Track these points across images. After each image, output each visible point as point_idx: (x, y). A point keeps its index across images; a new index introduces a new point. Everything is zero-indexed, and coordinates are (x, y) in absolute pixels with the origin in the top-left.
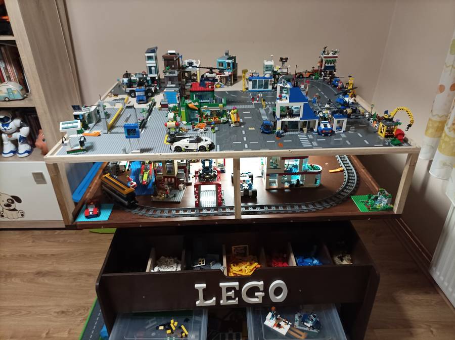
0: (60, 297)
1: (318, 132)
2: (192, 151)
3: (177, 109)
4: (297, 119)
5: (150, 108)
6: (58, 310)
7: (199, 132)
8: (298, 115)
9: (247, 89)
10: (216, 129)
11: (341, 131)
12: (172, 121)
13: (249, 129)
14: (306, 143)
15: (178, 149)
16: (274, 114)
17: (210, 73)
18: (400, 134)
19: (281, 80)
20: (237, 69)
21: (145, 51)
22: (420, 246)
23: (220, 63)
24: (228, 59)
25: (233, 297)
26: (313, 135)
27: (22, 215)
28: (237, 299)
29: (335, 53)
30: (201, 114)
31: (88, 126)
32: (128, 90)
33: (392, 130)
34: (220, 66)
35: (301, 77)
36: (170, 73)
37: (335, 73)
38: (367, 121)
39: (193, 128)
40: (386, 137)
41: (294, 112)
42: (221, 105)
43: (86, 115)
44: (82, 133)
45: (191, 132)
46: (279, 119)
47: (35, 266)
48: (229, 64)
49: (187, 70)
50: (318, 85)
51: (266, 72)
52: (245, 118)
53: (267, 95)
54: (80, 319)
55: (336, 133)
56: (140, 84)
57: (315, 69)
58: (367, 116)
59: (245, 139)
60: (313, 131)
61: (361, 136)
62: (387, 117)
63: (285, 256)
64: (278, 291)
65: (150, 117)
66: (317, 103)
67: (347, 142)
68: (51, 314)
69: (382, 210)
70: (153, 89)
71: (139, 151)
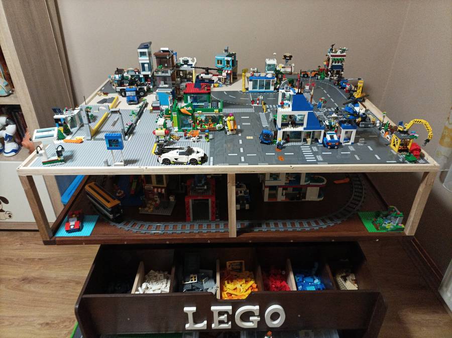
0: (45, 307)
1: (323, 143)
2: (182, 163)
3: (170, 112)
4: (300, 129)
5: (140, 110)
6: (42, 322)
7: (191, 140)
8: (302, 125)
9: (247, 89)
10: (211, 136)
11: (348, 142)
12: (162, 129)
13: (247, 137)
14: (309, 157)
15: (166, 162)
16: (275, 121)
17: (206, 74)
18: (415, 150)
19: (283, 85)
20: (237, 67)
21: (138, 47)
22: (429, 261)
23: (218, 61)
24: (227, 56)
25: (226, 321)
26: (318, 148)
27: (10, 216)
28: (230, 323)
29: (343, 51)
30: (195, 119)
31: (70, 132)
32: (119, 89)
33: (407, 144)
34: (218, 63)
35: (306, 76)
36: (163, 72)
37: (342, 73)
38: (378, 131)
39: (185, 135)
40: (400, 151)
41: (297, 120)
42: (216, 111)
43: (69, 119)
44: (63, 139)
45: (182, 140)
46: (280, 129)
47: (21, 271)
48: (228, 62)
49: (182, 68)
50: (324, 86)
51: (268, 72)
52: (243, 124)
53: (268, 96)
54: (65, 332)
55: (343, 144)
56: (132, 83)
57: (321, 68)
58: (378, 125)
59: (242, 150)
60: (318, 142)
61: (371, 149)
62: (401, 130)
63: (284, 273)
64: (275, 316)
65: (139, 120)
66: (323, 107)
67: (356, 156)
68: (35, 326)
69: (392, 230)
70: (145, 88)
71: (123, 163)
